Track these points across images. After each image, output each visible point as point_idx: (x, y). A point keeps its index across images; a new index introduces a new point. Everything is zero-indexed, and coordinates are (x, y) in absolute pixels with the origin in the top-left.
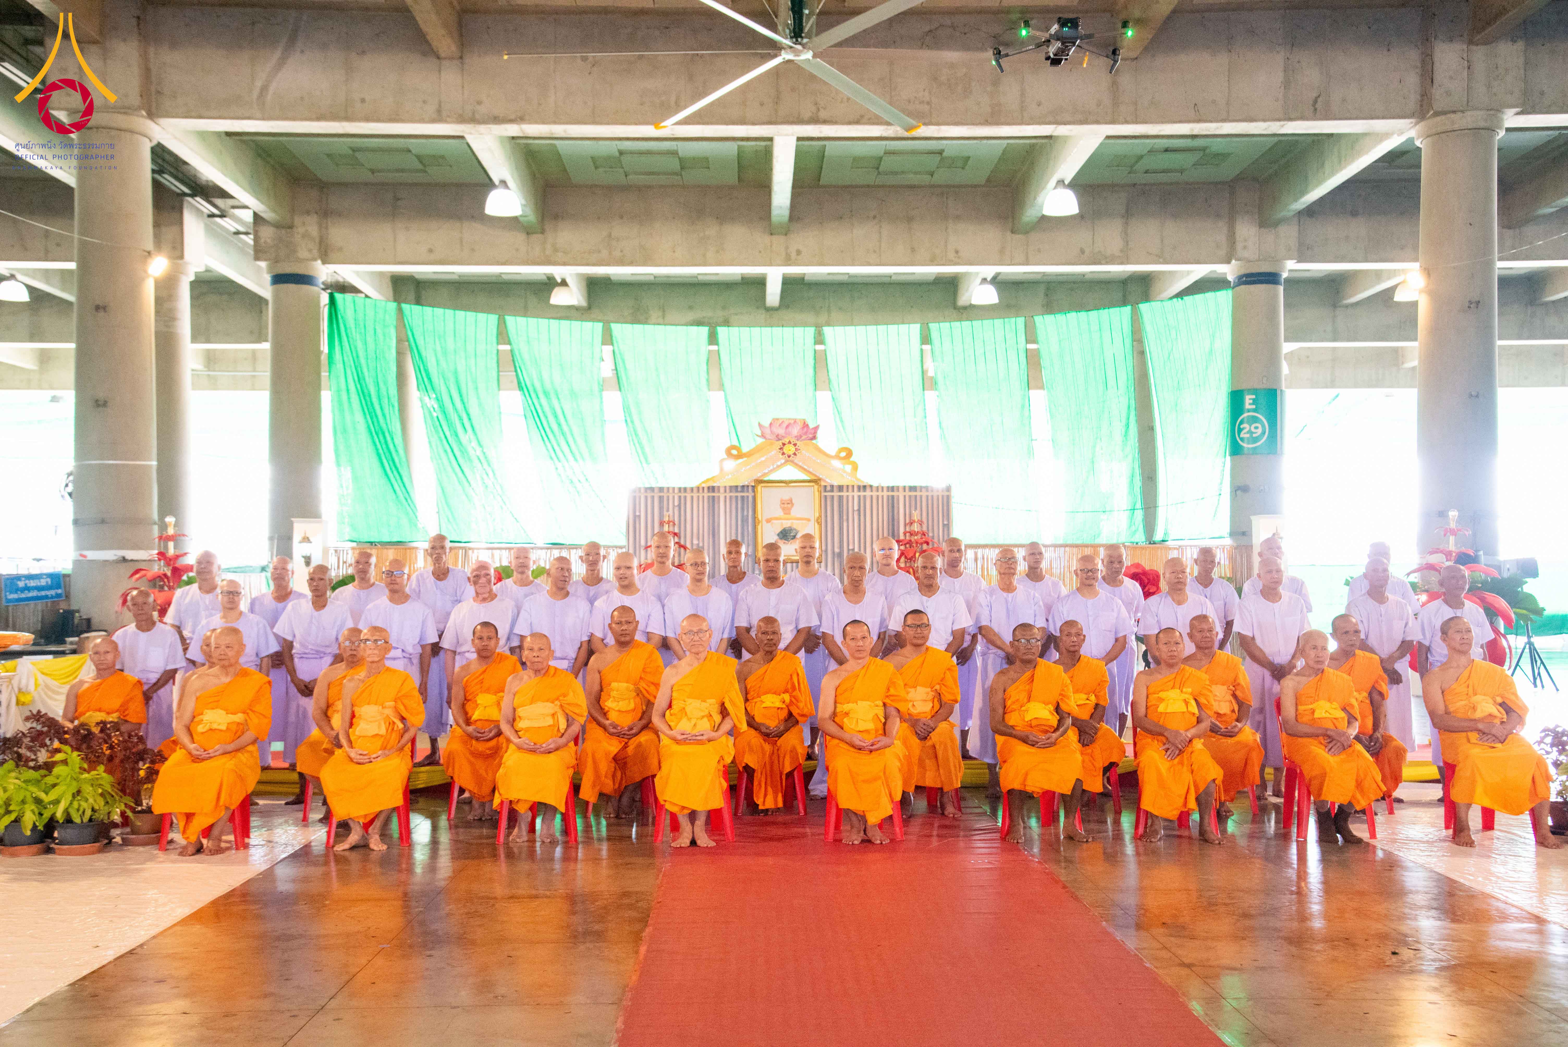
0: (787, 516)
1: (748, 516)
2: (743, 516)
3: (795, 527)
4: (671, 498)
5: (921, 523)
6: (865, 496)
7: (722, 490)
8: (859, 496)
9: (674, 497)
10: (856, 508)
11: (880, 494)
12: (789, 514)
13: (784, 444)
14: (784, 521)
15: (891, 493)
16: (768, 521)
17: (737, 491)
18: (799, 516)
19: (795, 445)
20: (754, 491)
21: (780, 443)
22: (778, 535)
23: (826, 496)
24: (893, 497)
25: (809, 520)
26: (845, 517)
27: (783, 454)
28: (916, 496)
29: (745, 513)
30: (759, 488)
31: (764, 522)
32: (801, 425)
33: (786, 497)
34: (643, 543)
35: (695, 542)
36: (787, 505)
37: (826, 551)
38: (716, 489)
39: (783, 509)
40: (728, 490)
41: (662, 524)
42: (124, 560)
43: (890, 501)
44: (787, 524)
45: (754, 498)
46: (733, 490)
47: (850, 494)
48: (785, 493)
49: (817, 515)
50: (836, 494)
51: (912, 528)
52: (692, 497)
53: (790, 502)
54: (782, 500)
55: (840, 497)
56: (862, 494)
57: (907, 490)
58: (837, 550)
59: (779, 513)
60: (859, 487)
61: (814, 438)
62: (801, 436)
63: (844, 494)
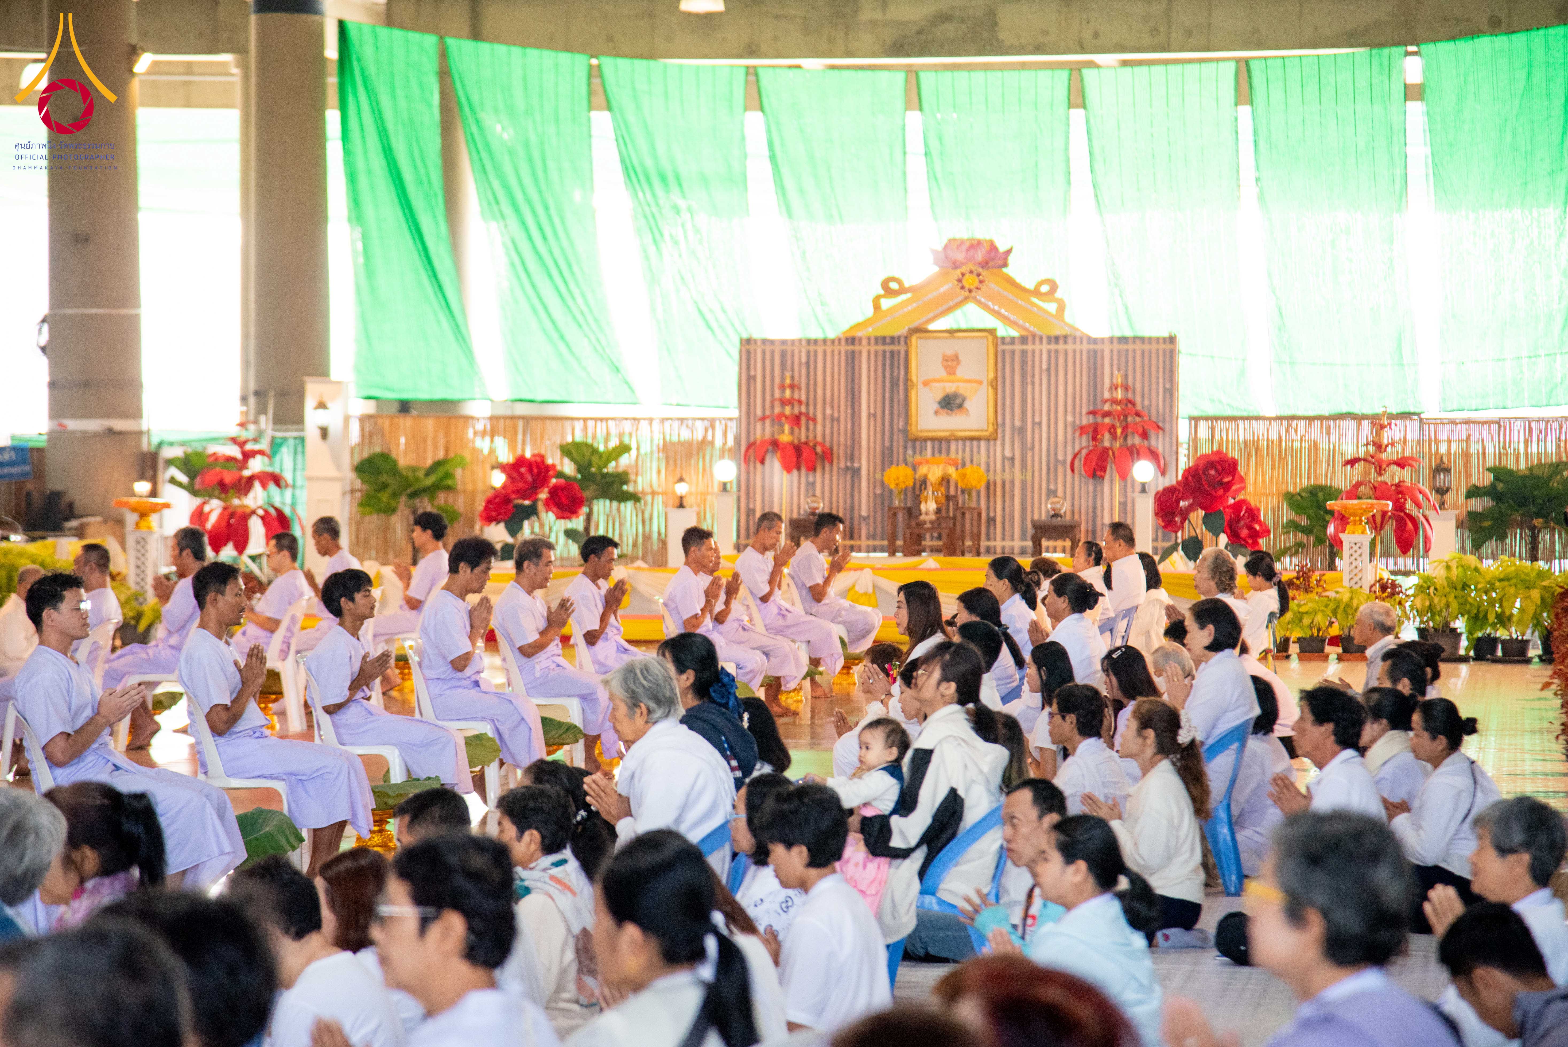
0: (951, 377)
1: (898, 377)
2: (892, 377)
3: (961, 391)
4: (796, 353)
5: (1126, 388)
6: (1057, 352)
7: (864, 342)
8: (1049, 352)
9: (800, 352)
10: (1044, 366)
11: (1078, 347)
12: (954, 373)
13: (963, 275)
14: (947, 385)
15: (1092, 347)
16: (926, 384)
17: (884, 343)
18: (967, 377)
19: (978, 275)
20: (906, 343)
21: (958, 272)
22: (940, 403)
23: (1004, 352)
24: (1095, 352)
25: (980, 383)
26: (1029, 379)
27: (963, 287)
28: (1127, 351)
29: (895, 374)
30: (914, 339)
31: (920, 386)
32: (987, 247)
33: (950, 352)
34: (759, 413)
35: (828, 411)
36: (951, 363)
37: (1004, 424)
38: (857, 342)
39: (946, 368)
40: (872, 341)
41: (783, 388)
42: (110, 431)
43: (1092, 357)
44: (951, 388)
45: (907, 353)
46: (880, 342)
47: (1037, 347)
48: (949, 347)
49: (992, 375)
50: (1018, 347)
51: (1115, 395)
52: (825, 352)
53: (956, 359)
54: (944, 356)
55: (1024, 353)
56: (1053, 347)
57: (1115, 341)
58: (1018, 423)
59: (942, 373)
60: (1049, 339)
61: (1005, 265)
62: (987, 263)
63: (1029, 347)
